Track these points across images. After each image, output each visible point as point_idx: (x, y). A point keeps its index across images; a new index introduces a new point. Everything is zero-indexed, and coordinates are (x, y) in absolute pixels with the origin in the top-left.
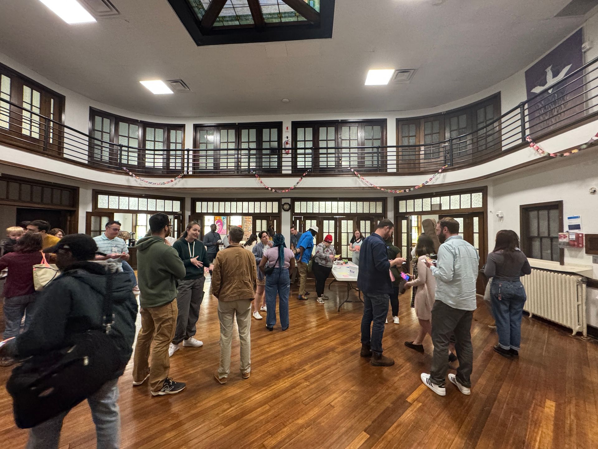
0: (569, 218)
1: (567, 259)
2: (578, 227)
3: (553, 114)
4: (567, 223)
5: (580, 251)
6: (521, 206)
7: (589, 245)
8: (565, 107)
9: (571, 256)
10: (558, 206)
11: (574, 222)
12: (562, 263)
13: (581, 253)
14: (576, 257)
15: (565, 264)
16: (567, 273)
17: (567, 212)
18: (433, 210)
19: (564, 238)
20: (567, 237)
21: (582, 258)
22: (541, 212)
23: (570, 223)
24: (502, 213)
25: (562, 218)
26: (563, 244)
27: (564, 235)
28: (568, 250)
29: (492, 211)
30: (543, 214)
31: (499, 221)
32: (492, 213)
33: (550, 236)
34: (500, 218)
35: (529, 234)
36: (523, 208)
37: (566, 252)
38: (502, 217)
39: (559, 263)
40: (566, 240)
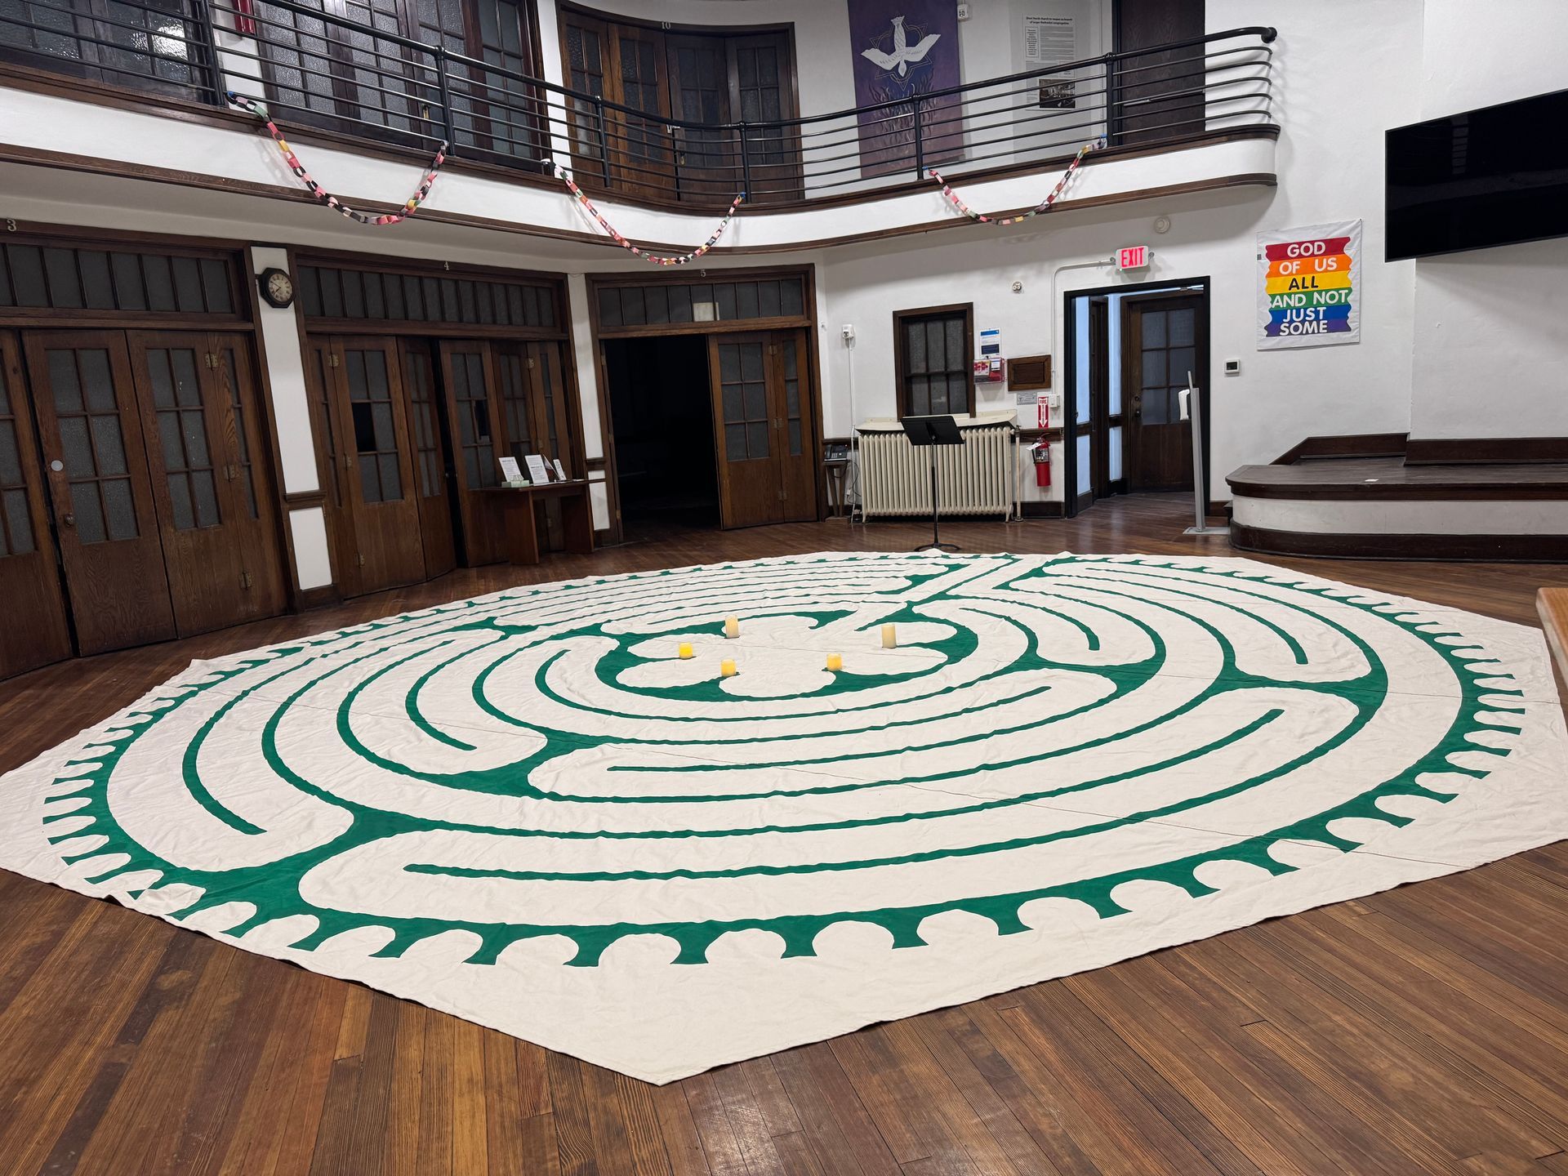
0: (983, 334)
1: (980, 407)
2: (995, 349)
3: (908, 125)
4: (979, 342)
5: (999, 389)
6: (895, 313)
7: (1012, 378)
8: (931, 118)
9: (987, 400)
10: (963, 314)
11: (990, 340)
12: (973, 415)
13: (1001, 391)
14: (993, 399)
15: (977, 414)
16: (984, 427)
17: (979, 325)
18: (697, 320)
19: (983, 369)
21: (1002, 399)
22: (931, 326)
23: (983, 342)
24: (853, 328)
25: (970, 334)
26: (983, 379)
27: (983, 364)
28: (981, 389)
29: (826, 325)
30: (936, 328)
31: (843, 347)
32: (825, 330)
33: (948, 370)
34: (848, 340)
35: (910, 371)
36: (899, 317)
37: (979, 393)
38: (851, 338)
39: (968, 414)
40: (985, 373)
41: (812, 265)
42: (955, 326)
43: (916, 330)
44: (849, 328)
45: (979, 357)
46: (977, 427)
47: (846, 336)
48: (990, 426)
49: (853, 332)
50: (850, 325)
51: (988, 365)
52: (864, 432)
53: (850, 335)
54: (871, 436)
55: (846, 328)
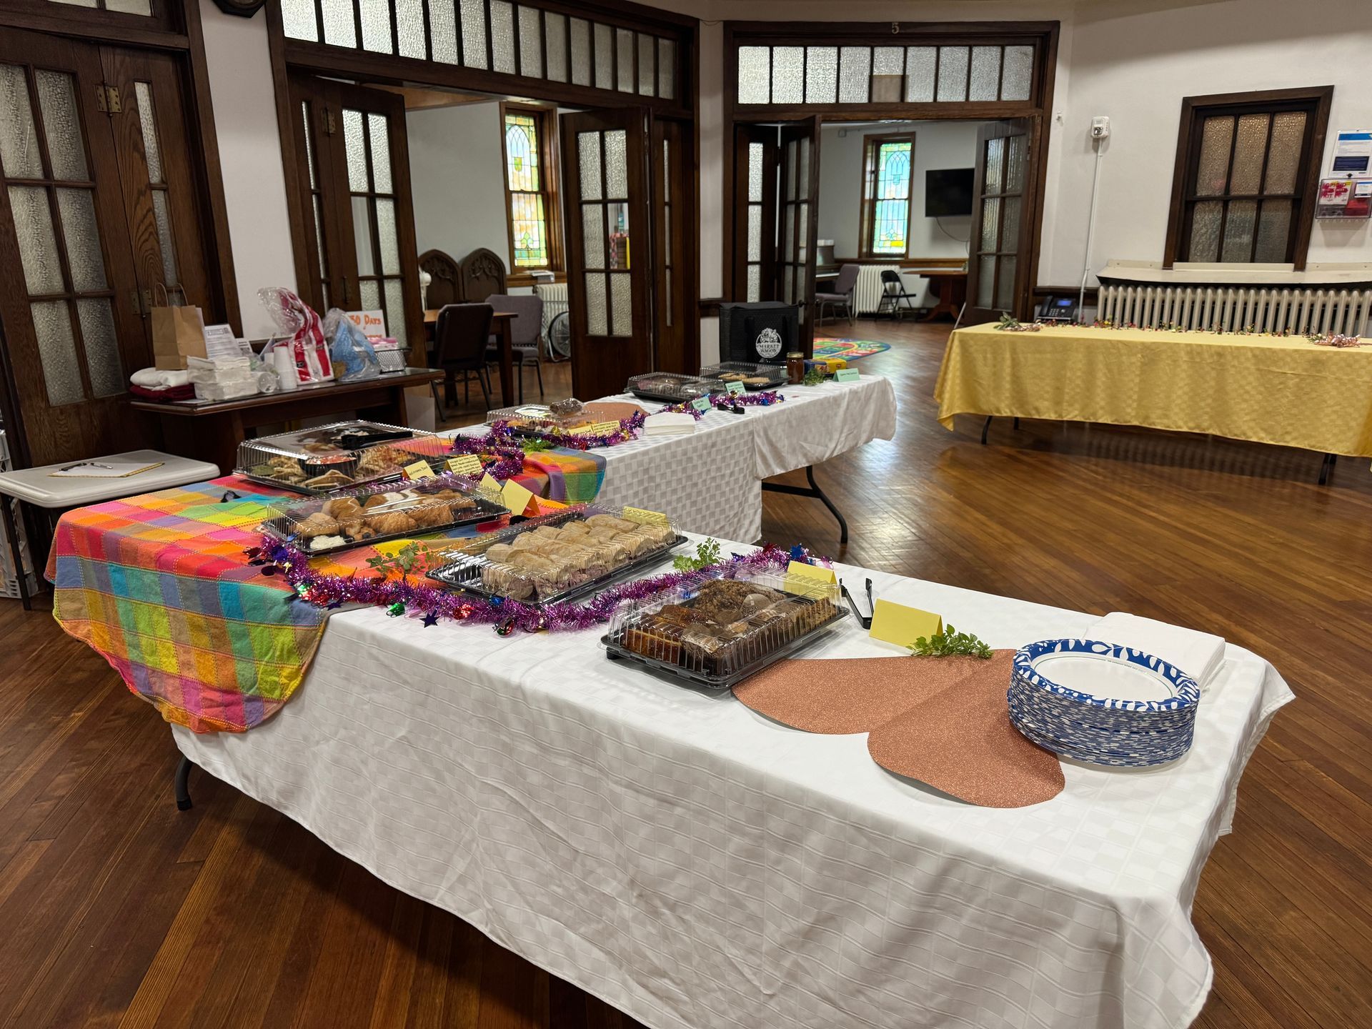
0: (1343, 137)
1: (1316, 255)
2: (1362, 164)
4: (1333, 149)
5: (1358, 227)
6: (1185, 101)
9: (1330, 244)
10: (1311, 104)
11: (1354, 149)
12: (1301, 266)
13: (1362, 231)
14: (1343, 244)
15: (1308, 266)
16: (1315, 287)
17: (1340, 119)
18: (875, 99)
19: (1338, 194)
20: (1346, 190)
22: (1246, 123)
23: (1340, 151)
24: (1108, 123)
25: (1320, 137)
26: (1332, 210)
27: (1339, 186)
28: (1323, 227)
29: (1064, 117)
30: (1254, 126)
31: (1086, 151)
32: (1062, 124)
33: (1265, 193)
34: (1097, 140)
35: (1195, 193)
36: (1193, 107)
37: (1317, 234)
38: (1104, 138)
39: (1291, 266)
40: (1341, 200)
41: (1056, 24)
42: (1291, 126)
43: (1217, 130)
44: (1104, 122)
45: (1328, 174)
46: (1303, 287)
47: (1098, 134)
48: (1326, 287)
49: (1108, 128)
50: (1107, 118)
51: (1348, 187)
52: (1105, 281)
53: (1104, 133)
54: (1121, 289)
55: (1099, 122)
